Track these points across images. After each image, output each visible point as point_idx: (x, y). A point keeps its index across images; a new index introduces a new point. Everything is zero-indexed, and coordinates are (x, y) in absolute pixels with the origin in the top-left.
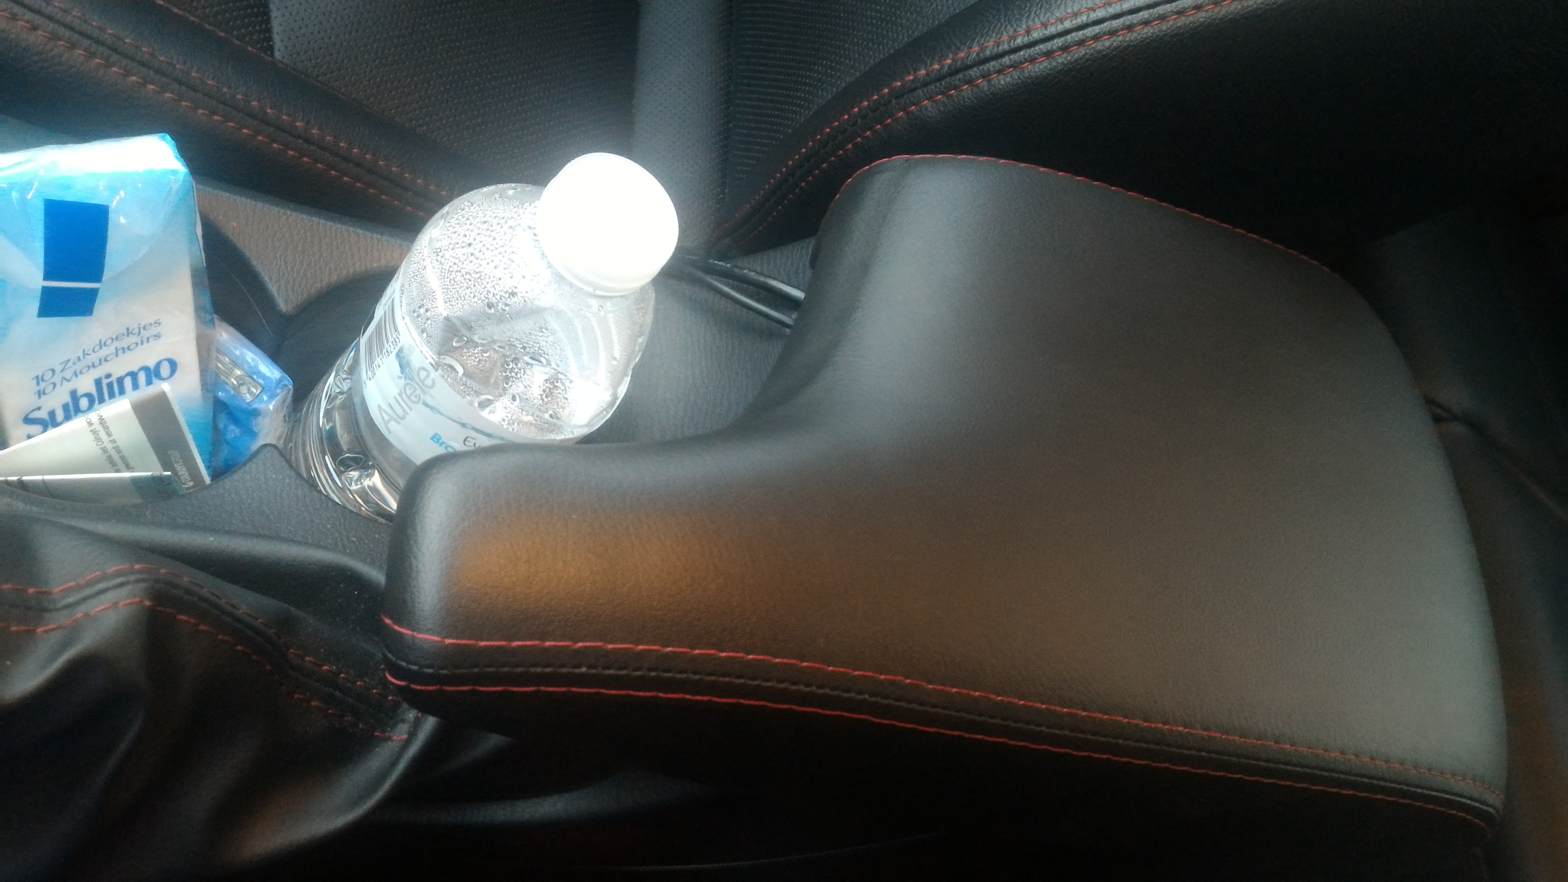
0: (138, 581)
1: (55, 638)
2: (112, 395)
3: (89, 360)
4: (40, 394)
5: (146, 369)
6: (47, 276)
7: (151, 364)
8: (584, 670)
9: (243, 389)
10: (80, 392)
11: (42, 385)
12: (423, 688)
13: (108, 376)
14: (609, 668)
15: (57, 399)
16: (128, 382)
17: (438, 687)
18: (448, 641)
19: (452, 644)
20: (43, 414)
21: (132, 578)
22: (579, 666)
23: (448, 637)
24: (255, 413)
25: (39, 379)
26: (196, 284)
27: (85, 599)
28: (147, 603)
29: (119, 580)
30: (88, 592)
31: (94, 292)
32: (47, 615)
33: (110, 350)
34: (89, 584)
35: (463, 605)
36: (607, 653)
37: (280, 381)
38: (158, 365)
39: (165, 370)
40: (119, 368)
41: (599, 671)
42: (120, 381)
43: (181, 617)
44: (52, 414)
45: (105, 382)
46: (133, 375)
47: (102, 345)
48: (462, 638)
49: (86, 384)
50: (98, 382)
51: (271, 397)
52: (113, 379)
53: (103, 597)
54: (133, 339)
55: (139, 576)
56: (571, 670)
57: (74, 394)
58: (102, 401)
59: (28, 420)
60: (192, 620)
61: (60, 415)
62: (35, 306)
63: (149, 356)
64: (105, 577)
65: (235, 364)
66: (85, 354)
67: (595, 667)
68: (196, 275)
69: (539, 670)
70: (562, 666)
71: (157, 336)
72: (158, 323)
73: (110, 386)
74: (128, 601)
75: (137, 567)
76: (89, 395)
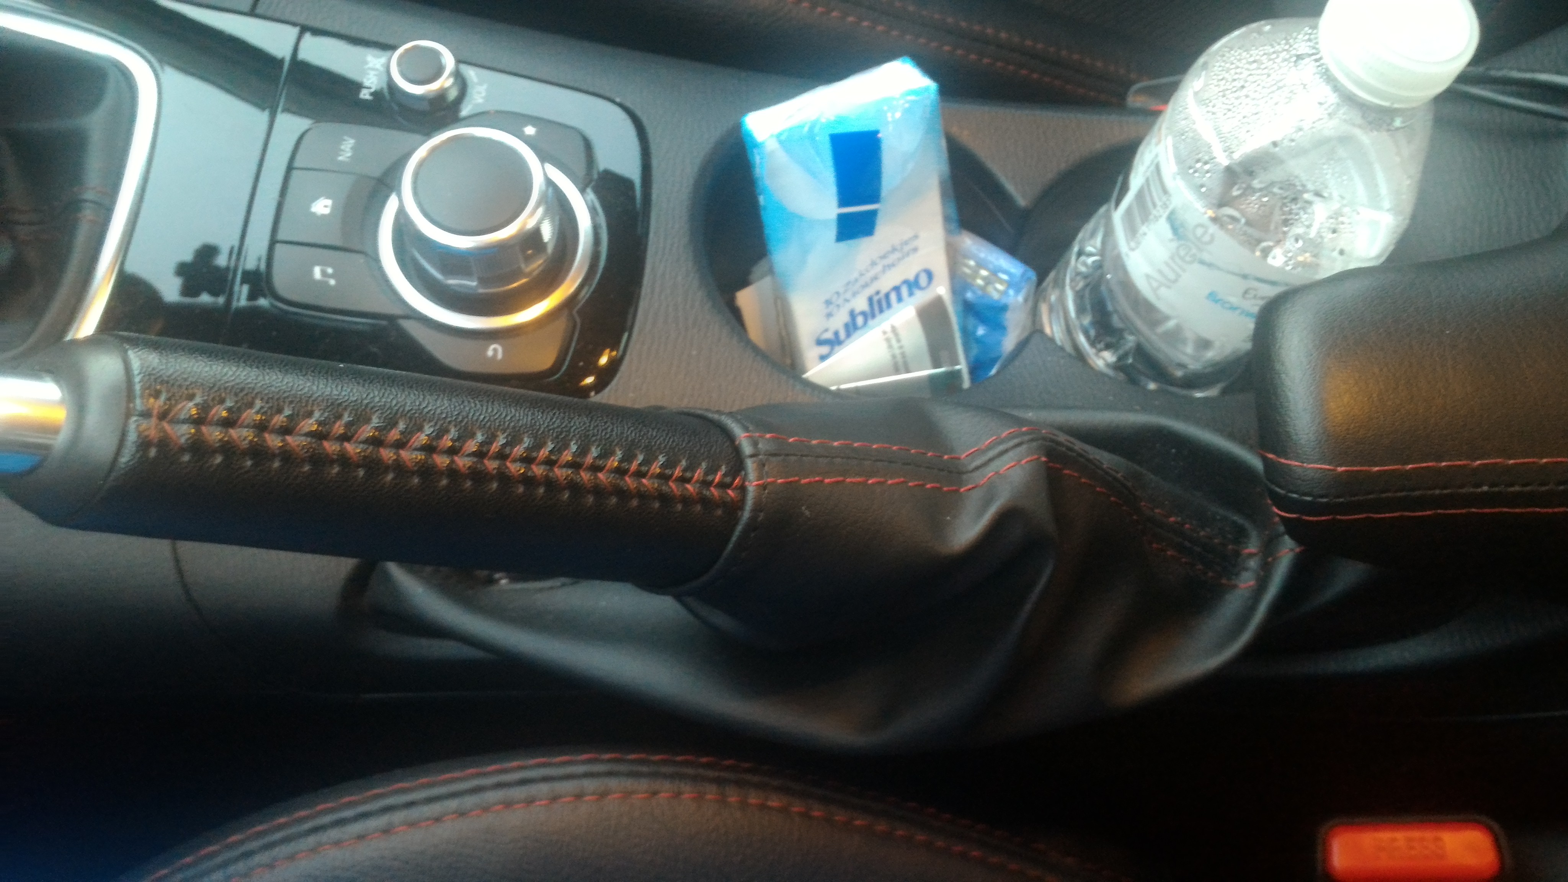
0: (1032, 440)
1: (976, 495)
2: (881, 311)
3: (862, 281)
4: (829, 315)
5: (906, 282)
6: (843, 203)
7: (911, 277)
8: (1485, 488)
9: (990, 289)
10: (858, 309)
11: (831, 307)
12: (1315, 519)
13: (878, 293)
14: (1512, 485)
15: (841, 319)
16: (893, 297)
17: (1330, 517)
18: (1340, 469)
19: (1346, 471)
20: (829, 335)
21: (1026, 438)
22: (1479, 485)
23: (1341, 465)
24: (1004, 308)
25: (828, 303)
26: (944, 195)
27: (991, 460)
28: (1044, 459)
29: (1016, 441)
30: (991, 454)
31: (873, 214)
32: (965, 477)
33: (879, 268)
34: (989, 448)
35: (1350, 432)
36: (1509, 469)
37: (1023, 275)
38: (917, 277)
39: (923, 280)
40: (886, 283)
41: (1501, 488)
42: (887, 296)
43: (1066, 472)
44: (836, 334)
45: (876, 298)
46: (897, 289)
47: (874, 264)
48: (1354, 465)
49: (861, 304)
50: (870, 300)
51: (1018, 291)
52: (882, 295)
53: (1005, 457)
54: (897, 255)
55: (1030, 437)
56: (1472, 490)
57: (853, 315)
58: (873, 316)
59: (820, 342)
60: (1076, 474)
61: (842, 335)
62: (832, 232)
63: (909, 269)
64: (1002, 441)
65: (981, 265)
66: (862, 275)
67: (1496, 485)
68: (942, 184)
69: (1437, 492)
70: (1462, 486)
71: (915, 250)
72: (916, 237)
73: (879, 302)
74: (1029, 459)
75: (1024, 429)
76: (863, 313)
